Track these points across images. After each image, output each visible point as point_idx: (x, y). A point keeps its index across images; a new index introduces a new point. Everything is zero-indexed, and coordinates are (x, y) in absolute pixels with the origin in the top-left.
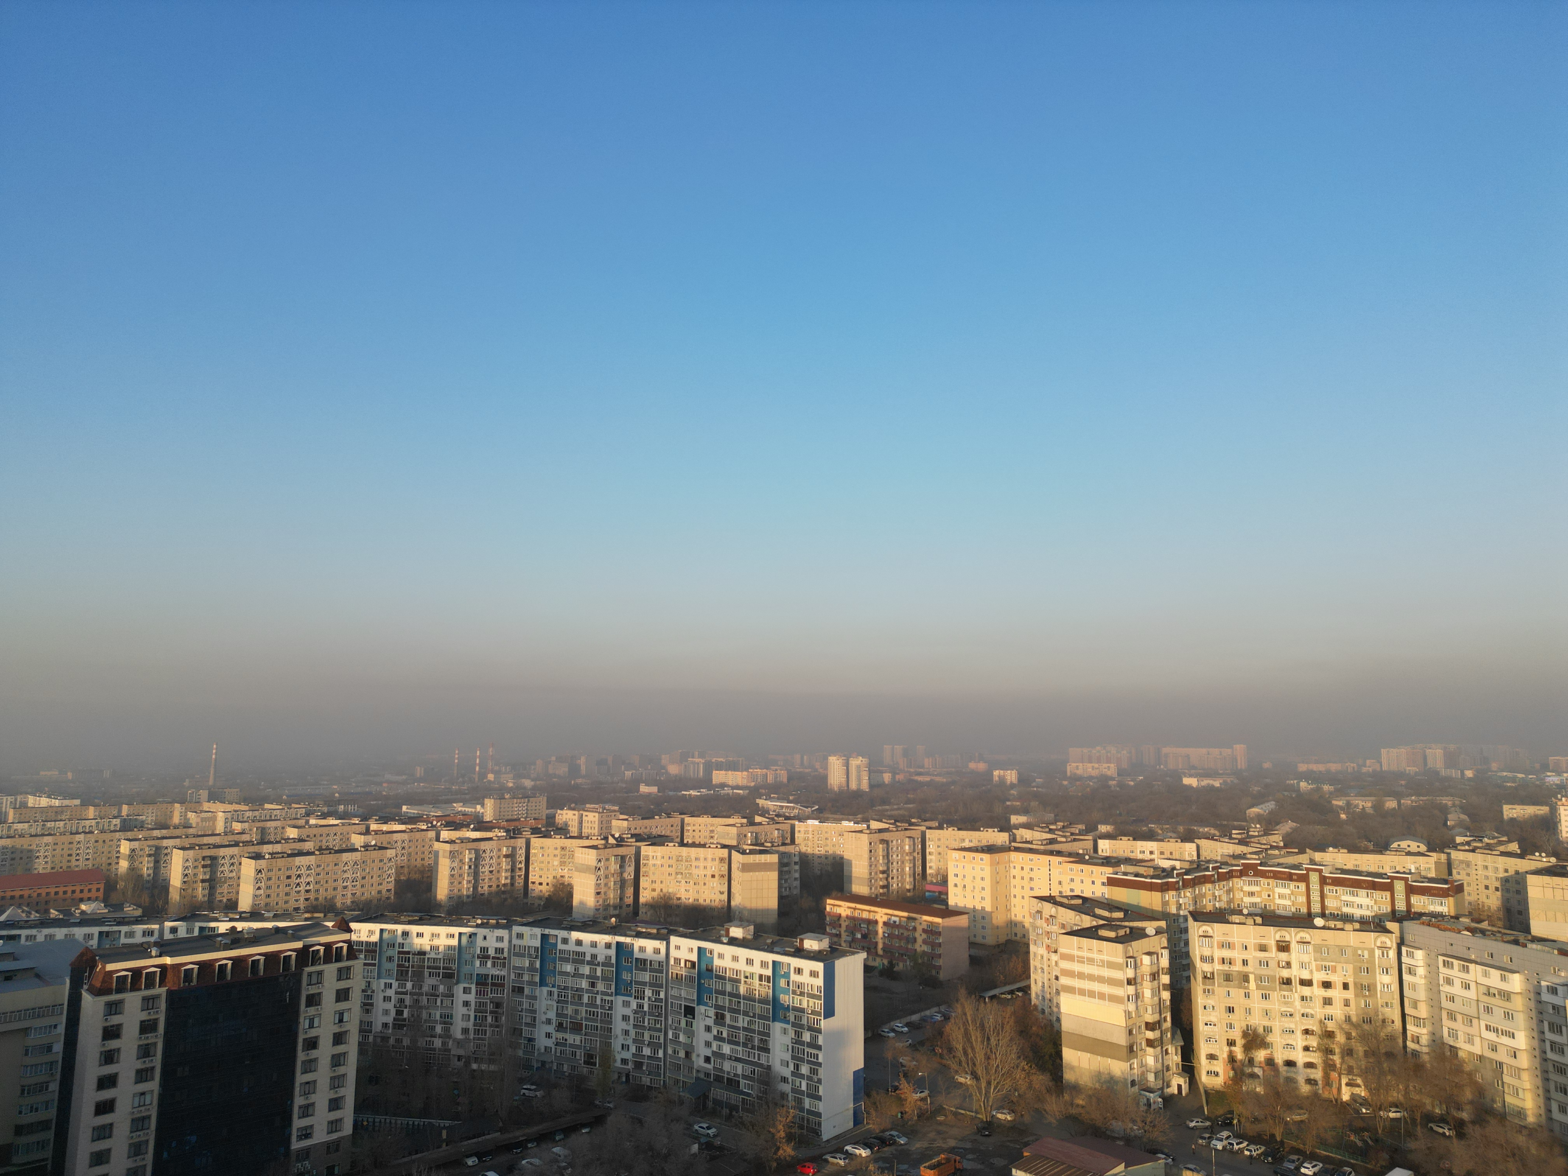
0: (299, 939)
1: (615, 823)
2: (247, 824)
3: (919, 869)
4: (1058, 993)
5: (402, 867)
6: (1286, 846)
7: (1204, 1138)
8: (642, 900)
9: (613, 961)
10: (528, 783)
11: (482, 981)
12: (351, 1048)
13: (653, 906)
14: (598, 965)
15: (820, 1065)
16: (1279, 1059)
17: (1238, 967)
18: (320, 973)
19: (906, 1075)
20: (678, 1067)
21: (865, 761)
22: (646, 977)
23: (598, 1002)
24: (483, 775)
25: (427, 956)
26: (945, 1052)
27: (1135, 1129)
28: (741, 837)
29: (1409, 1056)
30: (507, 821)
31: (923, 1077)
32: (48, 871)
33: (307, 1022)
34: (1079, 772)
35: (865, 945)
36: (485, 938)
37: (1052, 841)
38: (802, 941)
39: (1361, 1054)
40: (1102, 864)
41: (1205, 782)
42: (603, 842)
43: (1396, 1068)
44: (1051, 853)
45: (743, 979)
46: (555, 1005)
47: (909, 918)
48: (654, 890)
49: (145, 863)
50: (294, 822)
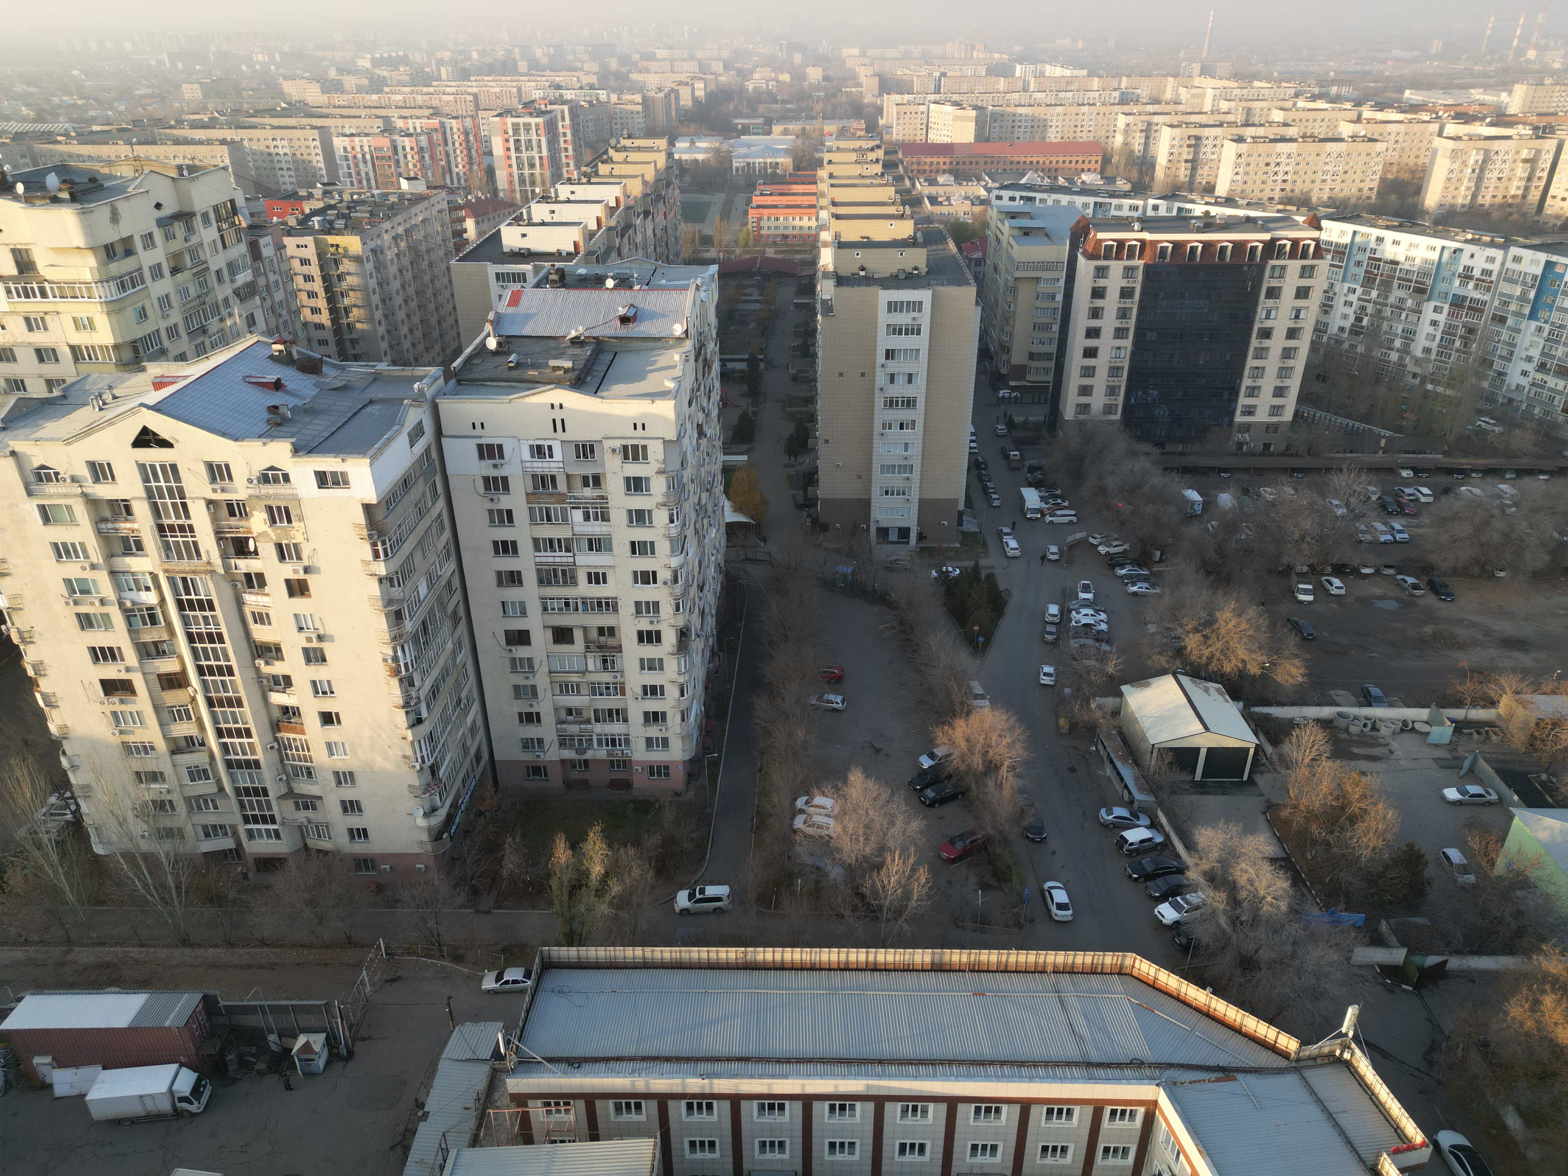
0: (1268, 230)
2: (1234, 103)
5: (1391, 164)
11: (1458, 303)
12: (1303, 345)
18: (1283, 268)
24: (1521, 52)
25: (1400, 266)
30: (1538, 115)
32: (1059, 140)
33: (1264, 312)
36: (1472, 256)
46: (1542, 342)
49: (1137, 138)
50: (1281, 104)
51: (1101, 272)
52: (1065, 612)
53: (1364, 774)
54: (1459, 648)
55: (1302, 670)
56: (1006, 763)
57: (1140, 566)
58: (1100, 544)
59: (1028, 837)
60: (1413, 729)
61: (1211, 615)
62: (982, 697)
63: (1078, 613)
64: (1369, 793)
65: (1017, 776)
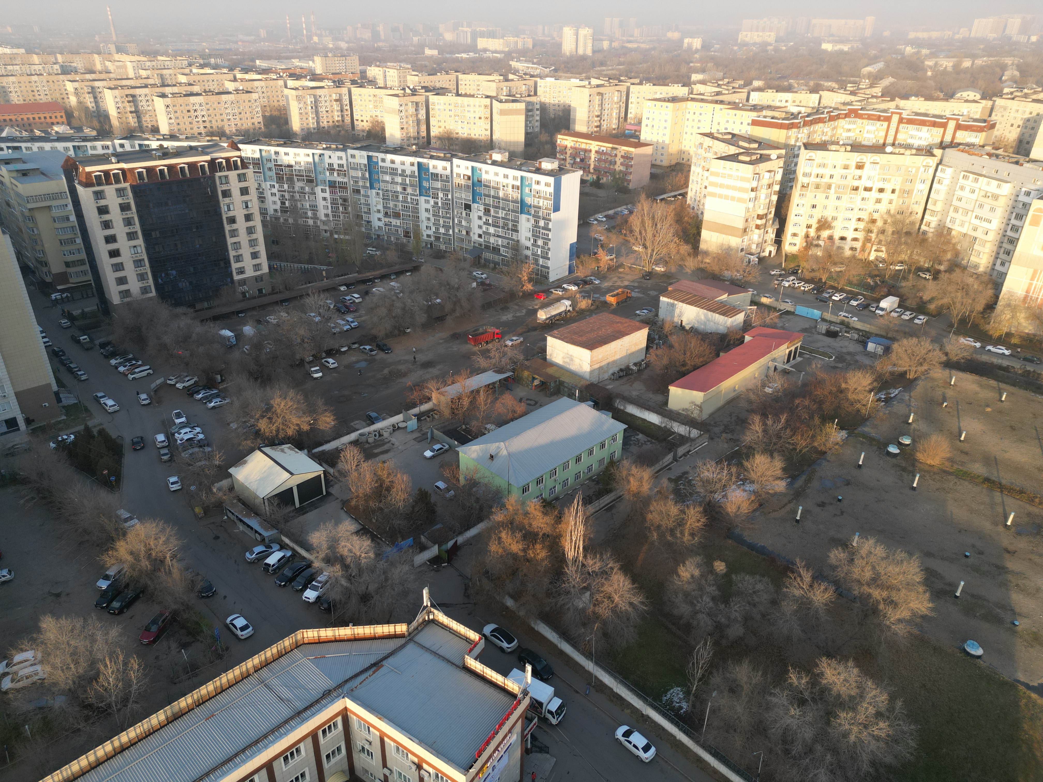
0: (207, 154)
1: (409, 78)
2: (149, 71)
3: (623, 115)
4: (705, 196)
5: (265, 106)
6: (882, 96)
7: (779, 280)
8: (432, 134)
9: (417, 174)
10: (344, 45)
11: (332, 185)
12: (257, 222)
13: (440, 138)
14: (407, 176)
15: (549, 240)
16: (836, 237)
17: (827, 180)
18: (226, 177)
19: (602, 246)
20: (462, 240)
21: (591, 31)
22: (439, 185)
23: (409, 200)
24: (310, 38)
25: (294, 168)
26: (628, 232)
27: (738, 276)
28: (499, 89)
29: (920, 233)
30: (333, 74)
31: (613, 248)
32: (22, 102)
33: (226, 207)
34: (747, 39)
35: (582, 166)
36: (330, 157)
37: (718, 94)
38: (540, 162)
39: (890, 232)
40: (751, 110)
41: (838, 47)
42: (402, 92)
43: (909, 241)
44: (716, 102)
45: (502, 188)
46: (382, 201)
47: (612, 148)
48: (440, 127)
49: (87, 98)
50: (182, 71)
51: (99, 195)
52: (170, 437)
53: (384, 462)
54: (404, 376)
55: (332, 418)
56: (168, 555)
57: (210, 388)
58: (177, 383)
59: (203, 597)
60: (398, 427)
61: (268, 404)
62: (131, 518)
63: (180, 434)
64: (390, 471)
65: (179, 560)
